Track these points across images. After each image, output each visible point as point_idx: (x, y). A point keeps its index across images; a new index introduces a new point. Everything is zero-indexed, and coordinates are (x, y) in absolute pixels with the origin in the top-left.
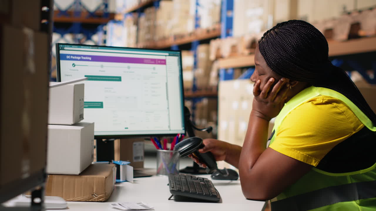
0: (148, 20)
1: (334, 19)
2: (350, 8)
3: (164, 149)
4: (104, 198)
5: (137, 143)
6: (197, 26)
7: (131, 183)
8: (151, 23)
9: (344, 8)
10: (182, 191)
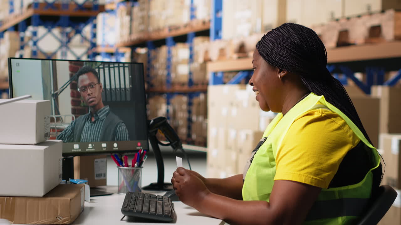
0: (142, 10)
1: (322, 25)
2: (338, 15)
3: (125, 166)
4: (69, 221)
5: (99, 160)
6: (193, 17)
7: (88, 202)
8: (145, 13)
9: (332, 14)
10: (134, 211)
